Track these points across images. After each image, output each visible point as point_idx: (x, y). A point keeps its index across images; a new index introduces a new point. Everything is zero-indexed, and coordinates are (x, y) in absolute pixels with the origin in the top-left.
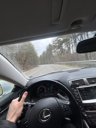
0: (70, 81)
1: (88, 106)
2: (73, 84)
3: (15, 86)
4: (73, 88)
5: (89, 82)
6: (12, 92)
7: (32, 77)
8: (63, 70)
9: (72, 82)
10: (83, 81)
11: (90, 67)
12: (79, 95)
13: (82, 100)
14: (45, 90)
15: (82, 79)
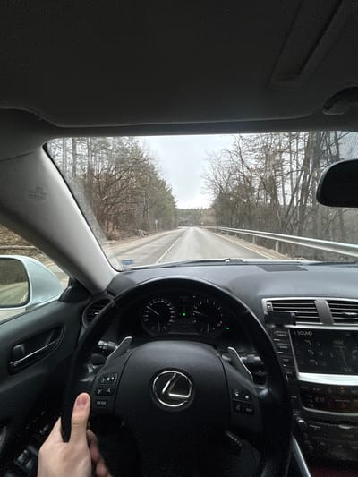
0: (264, 300)
1: (315, 394)
2: (274, 309)
3: (71, 282)
4: (273, 326)
5: (334, 315)
6: (59, 300)
7: (130, 262)
8: (244, 260)
9: (274, 305)
10: (314, 306)
11: (348, 263)
12: (289, 350)
13: (297, 371)
14: (173, 314)
15: (313, 301)
